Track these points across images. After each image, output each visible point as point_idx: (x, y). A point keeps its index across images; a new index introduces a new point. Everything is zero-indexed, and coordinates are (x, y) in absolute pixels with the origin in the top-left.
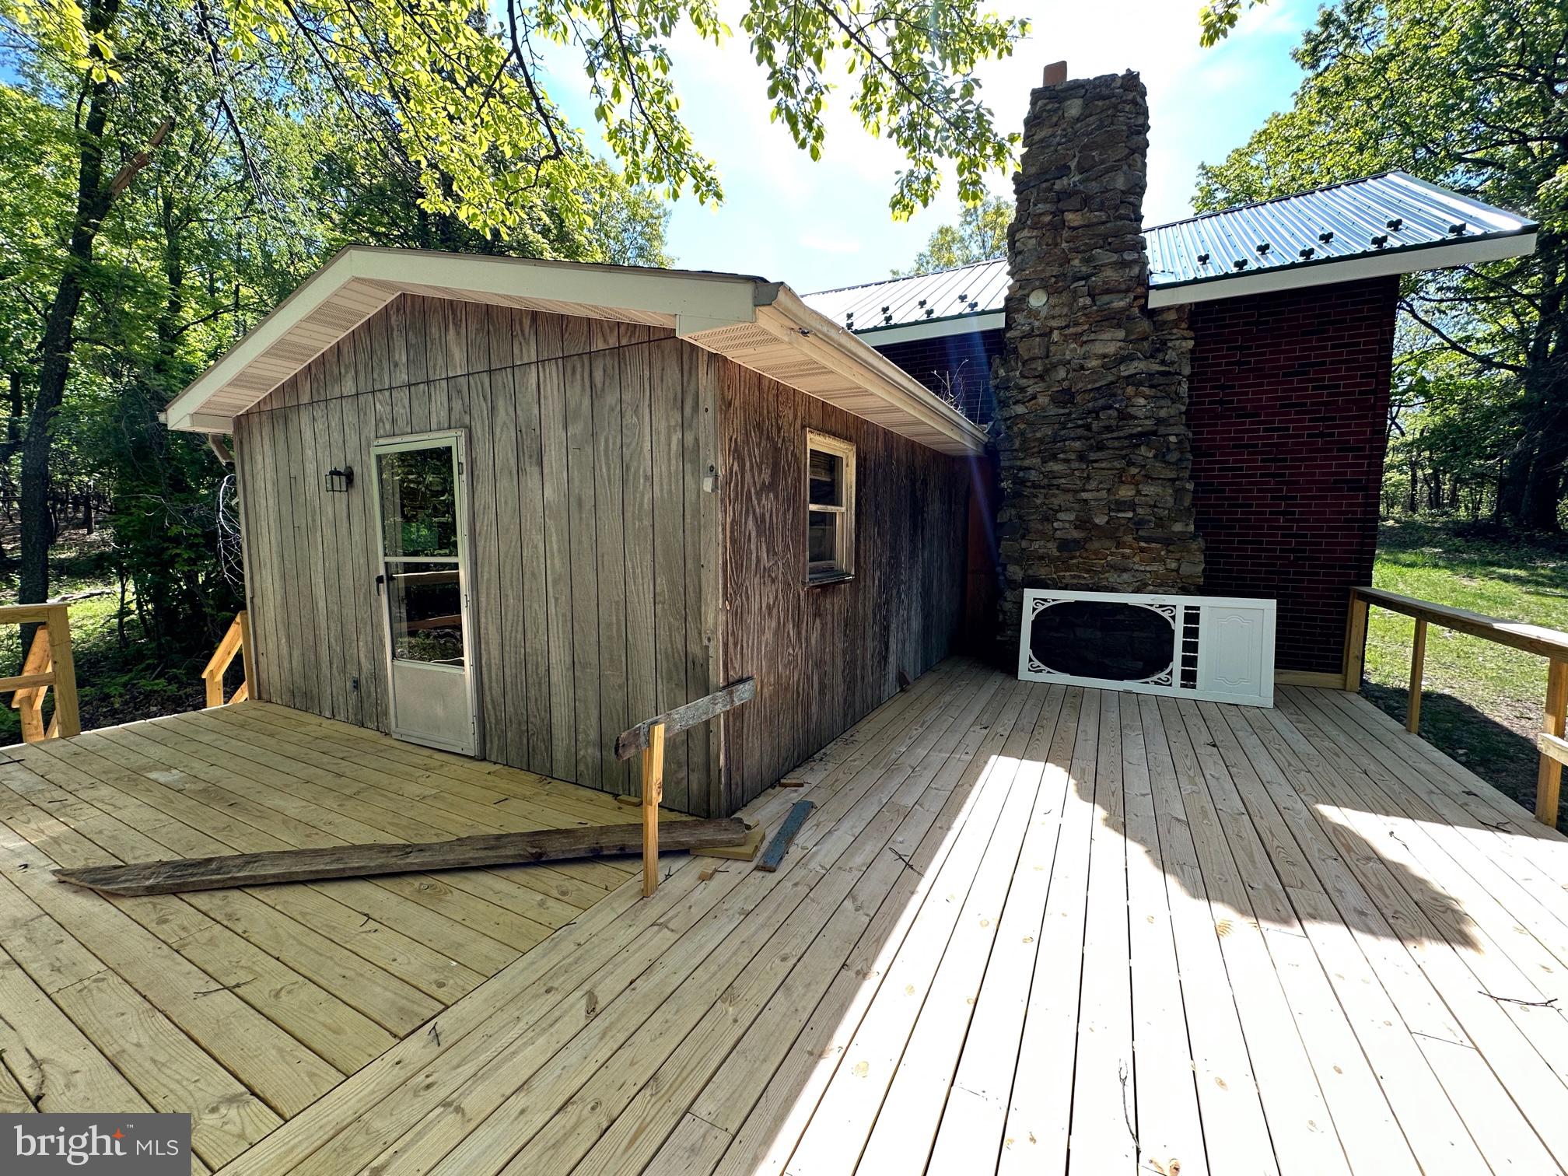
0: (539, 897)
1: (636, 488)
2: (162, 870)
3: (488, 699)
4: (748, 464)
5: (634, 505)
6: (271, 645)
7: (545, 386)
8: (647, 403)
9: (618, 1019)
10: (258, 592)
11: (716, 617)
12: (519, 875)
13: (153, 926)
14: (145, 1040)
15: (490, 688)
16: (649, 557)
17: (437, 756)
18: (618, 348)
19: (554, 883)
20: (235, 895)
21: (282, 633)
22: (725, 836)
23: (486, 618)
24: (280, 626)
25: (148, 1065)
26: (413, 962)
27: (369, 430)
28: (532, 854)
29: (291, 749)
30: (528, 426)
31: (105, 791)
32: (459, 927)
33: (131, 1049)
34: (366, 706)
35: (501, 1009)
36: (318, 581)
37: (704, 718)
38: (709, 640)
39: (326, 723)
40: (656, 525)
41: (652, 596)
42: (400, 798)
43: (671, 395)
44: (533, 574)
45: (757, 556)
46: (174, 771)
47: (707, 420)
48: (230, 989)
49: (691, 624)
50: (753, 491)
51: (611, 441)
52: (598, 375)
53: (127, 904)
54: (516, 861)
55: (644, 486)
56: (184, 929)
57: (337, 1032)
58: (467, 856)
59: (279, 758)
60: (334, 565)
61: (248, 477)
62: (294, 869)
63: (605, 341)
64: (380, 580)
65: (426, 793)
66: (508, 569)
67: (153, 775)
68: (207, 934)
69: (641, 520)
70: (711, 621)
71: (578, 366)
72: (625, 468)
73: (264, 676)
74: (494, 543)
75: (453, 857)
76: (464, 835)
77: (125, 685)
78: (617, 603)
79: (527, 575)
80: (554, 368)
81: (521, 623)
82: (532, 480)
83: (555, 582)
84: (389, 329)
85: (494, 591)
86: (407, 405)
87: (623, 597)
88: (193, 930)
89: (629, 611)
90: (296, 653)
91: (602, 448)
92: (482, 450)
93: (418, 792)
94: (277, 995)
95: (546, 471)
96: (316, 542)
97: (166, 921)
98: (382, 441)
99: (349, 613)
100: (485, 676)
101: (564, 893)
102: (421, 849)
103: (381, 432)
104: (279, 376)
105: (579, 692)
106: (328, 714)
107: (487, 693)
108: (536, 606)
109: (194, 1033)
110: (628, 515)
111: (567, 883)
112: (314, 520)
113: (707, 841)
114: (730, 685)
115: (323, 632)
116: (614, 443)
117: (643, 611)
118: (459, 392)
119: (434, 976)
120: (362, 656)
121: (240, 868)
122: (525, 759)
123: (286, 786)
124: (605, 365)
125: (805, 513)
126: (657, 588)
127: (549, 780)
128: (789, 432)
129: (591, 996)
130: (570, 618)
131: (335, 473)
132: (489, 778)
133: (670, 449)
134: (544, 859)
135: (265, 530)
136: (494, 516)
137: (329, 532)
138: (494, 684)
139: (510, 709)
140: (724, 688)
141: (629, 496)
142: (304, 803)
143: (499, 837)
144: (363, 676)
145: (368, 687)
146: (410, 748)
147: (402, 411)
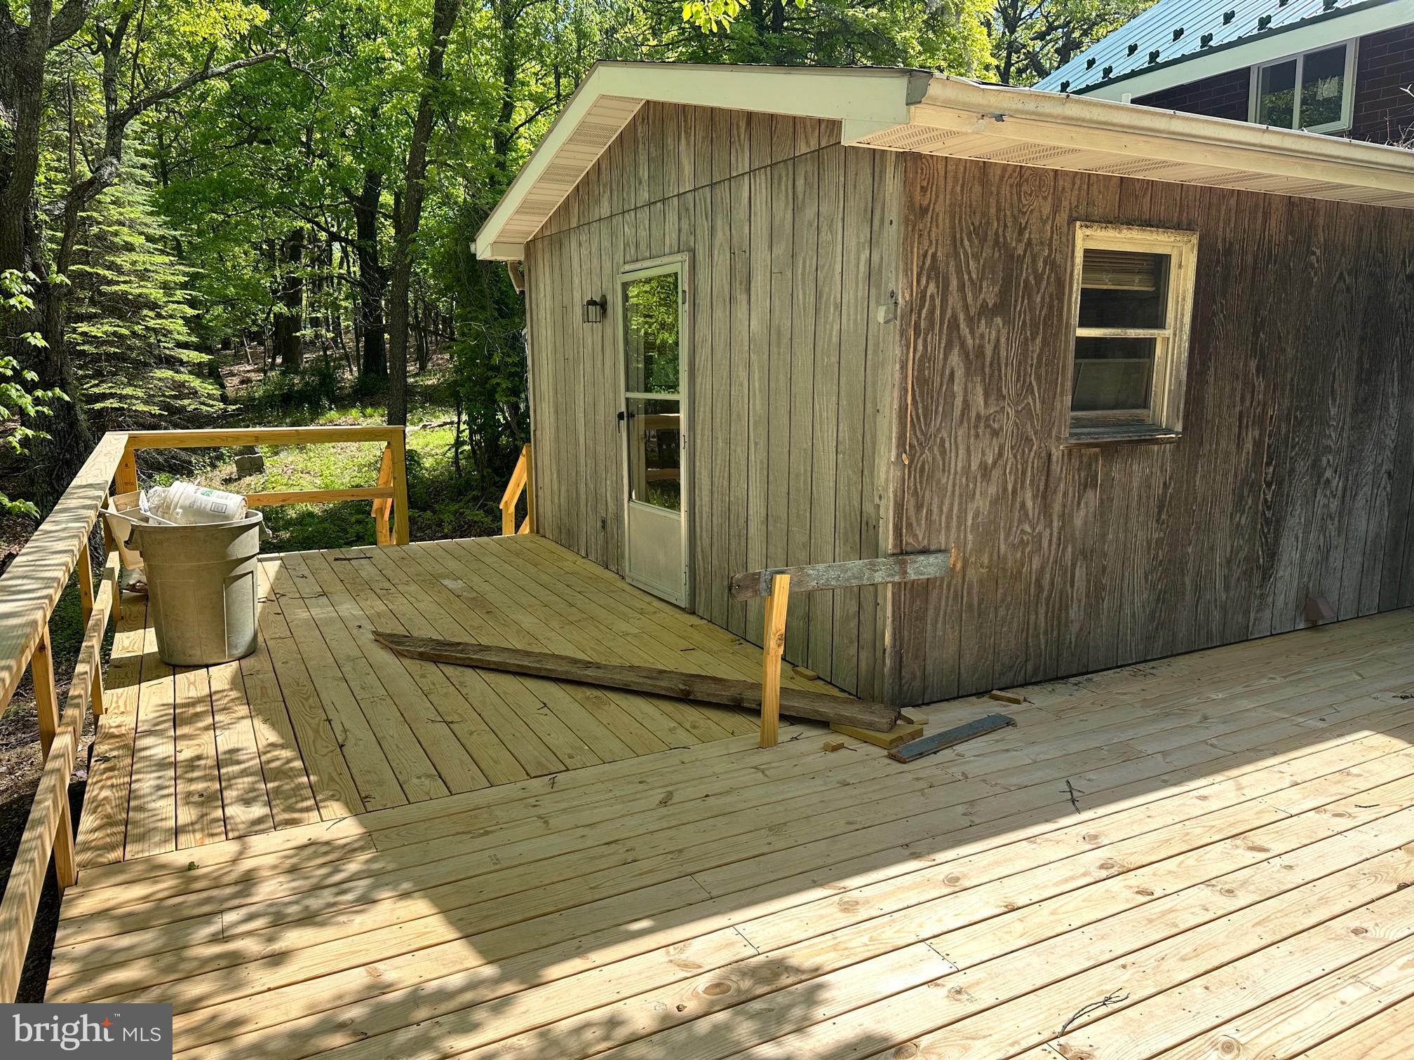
0: (673, 724)
1: (826, 317)
2: (431, 644)
3: (699, 549)
4: (954, 283)
5: (824, 339)
6: (547, 480)
7: (756, 199)
8: (841, 215)
9: (679, 813)
10: (539, 426)
11: (888, 472)
12: (668, 706)
13: (417, 678)
14: (396, 735)
15: (701, 537)
16: (834, 399)
17: (656, 603)
18: (818, 150)
19: (691, 719)
20: (469, 671)
21: (554, 467)
22: (867, 717)
23: (700, 461)
24: (553, 461)
25: (394, 747)
26: (560, 739)
27: (619, 258)
28: (682, 690)
29: (545, 578)
30: (740, 248)
31: (413, 588)
32: (602, 727)
33: (388, 737)
34: (610, 546)
35: (602, 782)
36: (581, 415)
37: (855, 582)
38: (880, 497)
39: (580, 561)
40: (842, 362)
41: (835, 444)
42: (608, 631)
43: (862, 206)
44: (738, 415)
45: (965, 401)
46: (459, 581)
47: (892, 234)
48: (448, 723)
49: (867, 480)
50: (961, 317)
51: (808, 262)
52: (800, 183)
53: (407, 662)
54: (668, 694)
55: (834, 314)
56: (433, 684)
57: (495, 762)
58: (630, 679)
59: (534, 584)
60: (591, 400)
61: (534, 306)
62: (508, 661)
63: (808, 143)
64: (621, 416)
65: (630, 631)
66: (719, 411)
67: (446, 582)
68: (445, 690)
69: (829, 356)
70: (883, 476)
71: (784, 174)
72: (818, 295)
73: (541, 511)
74: (709, 380)
75: (619, 678)
76: (636, 664)
77: (456, 512)
78: (805, 450)
79: (734, 417)
80: (763, 177)
81: (727, 469)
82: (741, 312)
83: (756, 424)
84: (636, 141)
85: (708, 433)
86: (647, 226)
87: (810, 444)
88: (438, 686)
89: (815, 460)
90: (563, 489)
91: (800, 271)
92: (703, 274)
93: (624, 630)
94: (471, 733)
95: (752, 299)
96: (579, 375)
97: (425, 677)
98: (627, 267)
99: (601, 449)
100: (698, 524)
101: (694, 727)
102: (598, 666)
103: (628, 258)
104: (556, 199)
105: (771, 549)
106: (583, 554)
107: (698, 542)
108: (739, 450)
109: (421, 740)
110: (818, 350)
111: (702, 722)
112: (578, 353)
113: (846, 717)
114: (902, 553)
115: (583, 469)
116: (811, 266)
117: (826, 458)
118: (687, 210)
119: (570, 751)
120: (608, 495)
121: (475, 652)
122: (725, 617)
123: (530, 606)
124: (806, 172)
125: (1067, 341)
126: (840, 435)
127: (742, 641)
128: (1042, 231)
129: (670, 795)
130: (766, 466)
131: (592, 303)
132: (691, 629)
133: (858, 271)
134: (691, 697)
135: (545, 362)
136: (710, 352)
137: (588, 365)
138: (704, 533)
139: (715, 562)
140: (893, 555)
141: (820, 328)
142: (537, 621)
143: (661, 672)
144: (609, 517)
145: (612, 529)
146: (637, 593)
147: (644, 233)
